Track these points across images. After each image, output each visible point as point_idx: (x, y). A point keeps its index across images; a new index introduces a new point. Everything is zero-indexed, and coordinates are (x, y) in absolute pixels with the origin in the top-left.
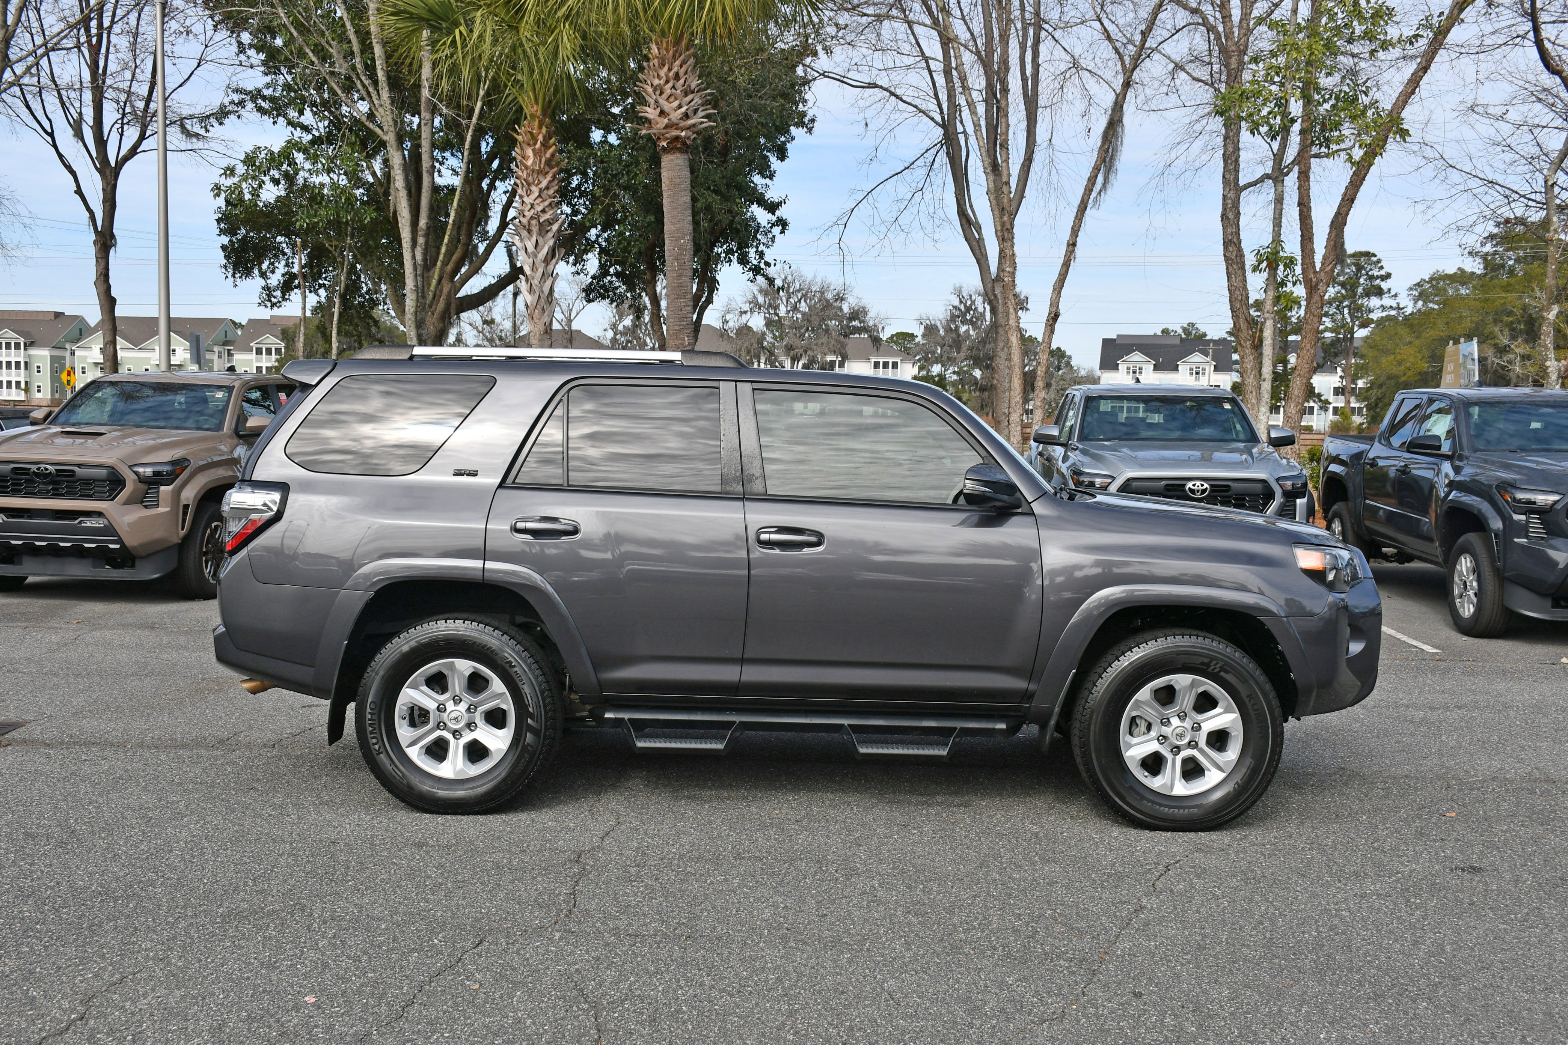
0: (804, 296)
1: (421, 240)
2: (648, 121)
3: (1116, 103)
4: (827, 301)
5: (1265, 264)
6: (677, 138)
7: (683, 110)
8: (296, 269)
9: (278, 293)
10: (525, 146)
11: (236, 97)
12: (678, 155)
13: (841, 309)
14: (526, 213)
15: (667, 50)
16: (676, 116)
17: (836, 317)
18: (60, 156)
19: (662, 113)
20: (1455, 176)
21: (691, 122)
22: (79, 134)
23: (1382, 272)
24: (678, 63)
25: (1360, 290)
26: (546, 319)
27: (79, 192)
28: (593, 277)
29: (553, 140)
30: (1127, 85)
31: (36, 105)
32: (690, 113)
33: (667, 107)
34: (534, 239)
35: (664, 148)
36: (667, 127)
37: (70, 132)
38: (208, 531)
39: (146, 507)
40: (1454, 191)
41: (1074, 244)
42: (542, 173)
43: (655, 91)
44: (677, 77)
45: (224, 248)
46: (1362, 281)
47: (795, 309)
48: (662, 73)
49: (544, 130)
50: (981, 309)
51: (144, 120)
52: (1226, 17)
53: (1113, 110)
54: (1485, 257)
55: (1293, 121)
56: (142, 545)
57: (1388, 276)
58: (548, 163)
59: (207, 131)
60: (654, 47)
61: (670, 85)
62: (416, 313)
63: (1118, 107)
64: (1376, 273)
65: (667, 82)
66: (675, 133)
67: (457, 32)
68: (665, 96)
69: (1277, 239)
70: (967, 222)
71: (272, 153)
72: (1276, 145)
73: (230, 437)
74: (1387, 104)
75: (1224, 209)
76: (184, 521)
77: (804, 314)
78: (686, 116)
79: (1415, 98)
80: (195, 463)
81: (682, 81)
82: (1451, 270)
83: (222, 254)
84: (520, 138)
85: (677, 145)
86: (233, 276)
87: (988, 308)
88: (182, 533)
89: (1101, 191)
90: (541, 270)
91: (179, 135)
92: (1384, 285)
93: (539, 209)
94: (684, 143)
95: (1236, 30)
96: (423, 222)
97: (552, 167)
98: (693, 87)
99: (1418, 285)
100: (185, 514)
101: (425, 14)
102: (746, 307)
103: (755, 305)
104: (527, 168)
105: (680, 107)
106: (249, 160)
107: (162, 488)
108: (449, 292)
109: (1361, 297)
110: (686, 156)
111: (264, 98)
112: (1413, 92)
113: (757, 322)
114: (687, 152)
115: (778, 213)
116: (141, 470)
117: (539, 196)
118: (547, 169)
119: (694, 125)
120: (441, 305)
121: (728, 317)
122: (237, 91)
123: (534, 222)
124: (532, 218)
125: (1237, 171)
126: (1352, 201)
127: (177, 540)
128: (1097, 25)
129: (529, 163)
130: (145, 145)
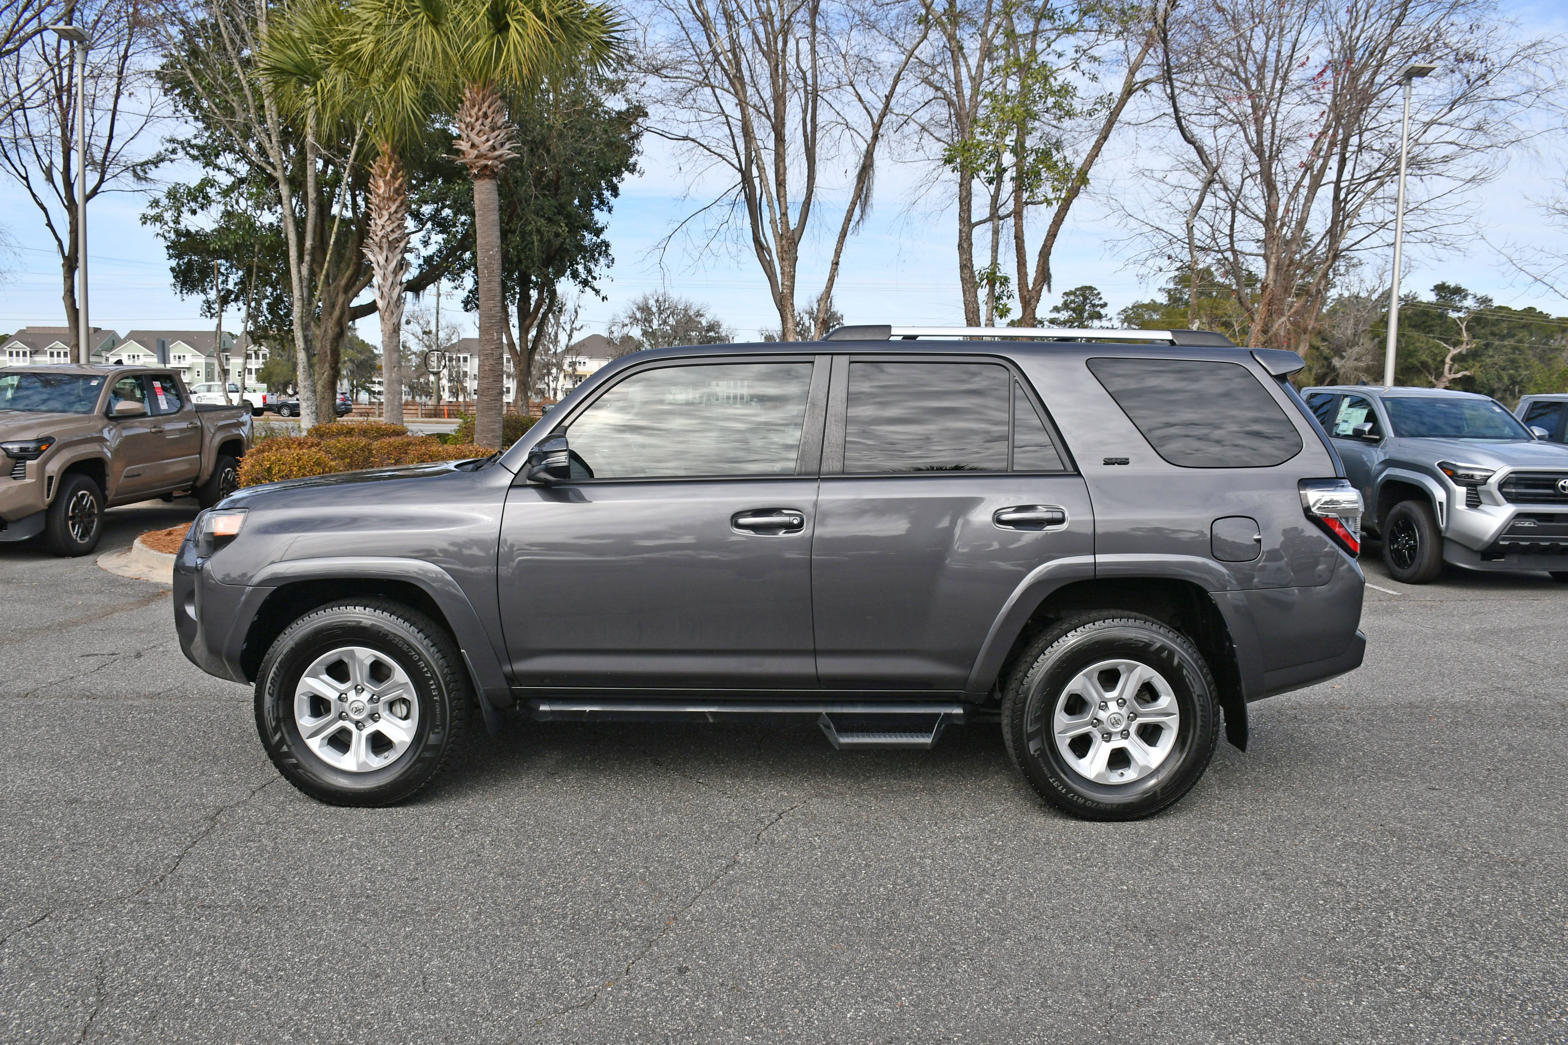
0: (672, 313)
1: (307, 258)
2: (463, 153)
3: (867, 151)
4: (690, 317)
5: (985, 281)
6: (486, 166)
7: (490, 143)
8: (231, 286)
9: (216, 306)
10: (377, 177)
11: (170, 147)
12: (487, 180)
13: (700, 323)
14: (379, 233)
15: (478, 94)
16: (484, 148)
17: (696, 329)
18: (34, 196)
19: (473, 146)
20: (1133, 223)
21: (497, 153)
22: (50, 178)
23: (1101, 302)
24: (486, 104)
25: (1086, 315)
26: (395, 320)
27: (49, 224)
28: (470, 292)
29: (400, 173)
30: (875, 137)
31: (13, 155)
32: (497, 145)
33: (477, 140)
34: (384, 254)
35: (475, 175)
36: (477, 157)
37: (43, 176)
38: (74, 499)
39: (15, 478)
40: (1132, 234)
41: (837, 264)
42: (391, 199)
43: (467, 127)
44: (485, 116)
45: (172, 270)
46: (1087, 307)
47: (665, 322)
48: (473, 112)
49: (393, 164)
50: (807, 324)
51: (103, 168)
52: (959, 93)
53: (865, 157)
54: (1169, 292)
55: (1005, 170)
56: (12, 512)
57: (1105, 305)
58: (397, 191)
59: (146, 173)
60: (467, 91)
61: (480, 122)
62: (302, 317)
63: (869, 155)
64: (1097, 302)
65: (477, 120)
66: (483, 162)
67: (318, 84)
68: (475, 131)
69: (994, 262)
70: (760, 247)
71: (189, 189)
72: (992, 188)
73: (101, 418)
74: (1078, 163)
75: (960, 240)
76: (49, 490)
77: (671, 326)
78: (493, 148)
79: (1098, 160)
80: (58, 441)
81: (490, 120)
82: (1147, 301)
83: (171, 274)
84: (372, 171)
85: (486, 172)
86: (181, 292)
87: (813, 323)
88: (48, 500)
89: (858, 222)
90: (390, 280)
91: (132, 178)
92: (1103, 311)
93: (389, 229)
94: (493, 171)
95: (967, 104)
96: (308, 244)
97: (399, 195)
98: (499, 124)
99: (1124, 311)
100: (50, 484)
101: (293, 70)
102: (627, 321)
103: (634, 320)
104: (379, 196)
105: (488, 140)
106: (172, 194)
107: (28, 462)
108: (343, 303)
109: (1087, 319)
110: (494, 182)
111: (192, 147)
112: (1097, 156)
113: (636, 332)
114: (494, 178)
115: (602, 237)
116: (10, 447)
117: (389, 219)
118: (396, 196)
119: (501, 156)
120: (337, 313)
121: (613, 329)
122: (172, 141)
123: (384, 240)
124: (383, 237)
125: (969, 210)
126: (1055, 236)
127: (44, 507)
128: (850, 89)
129: (381, 191)
130: (104, 187)
